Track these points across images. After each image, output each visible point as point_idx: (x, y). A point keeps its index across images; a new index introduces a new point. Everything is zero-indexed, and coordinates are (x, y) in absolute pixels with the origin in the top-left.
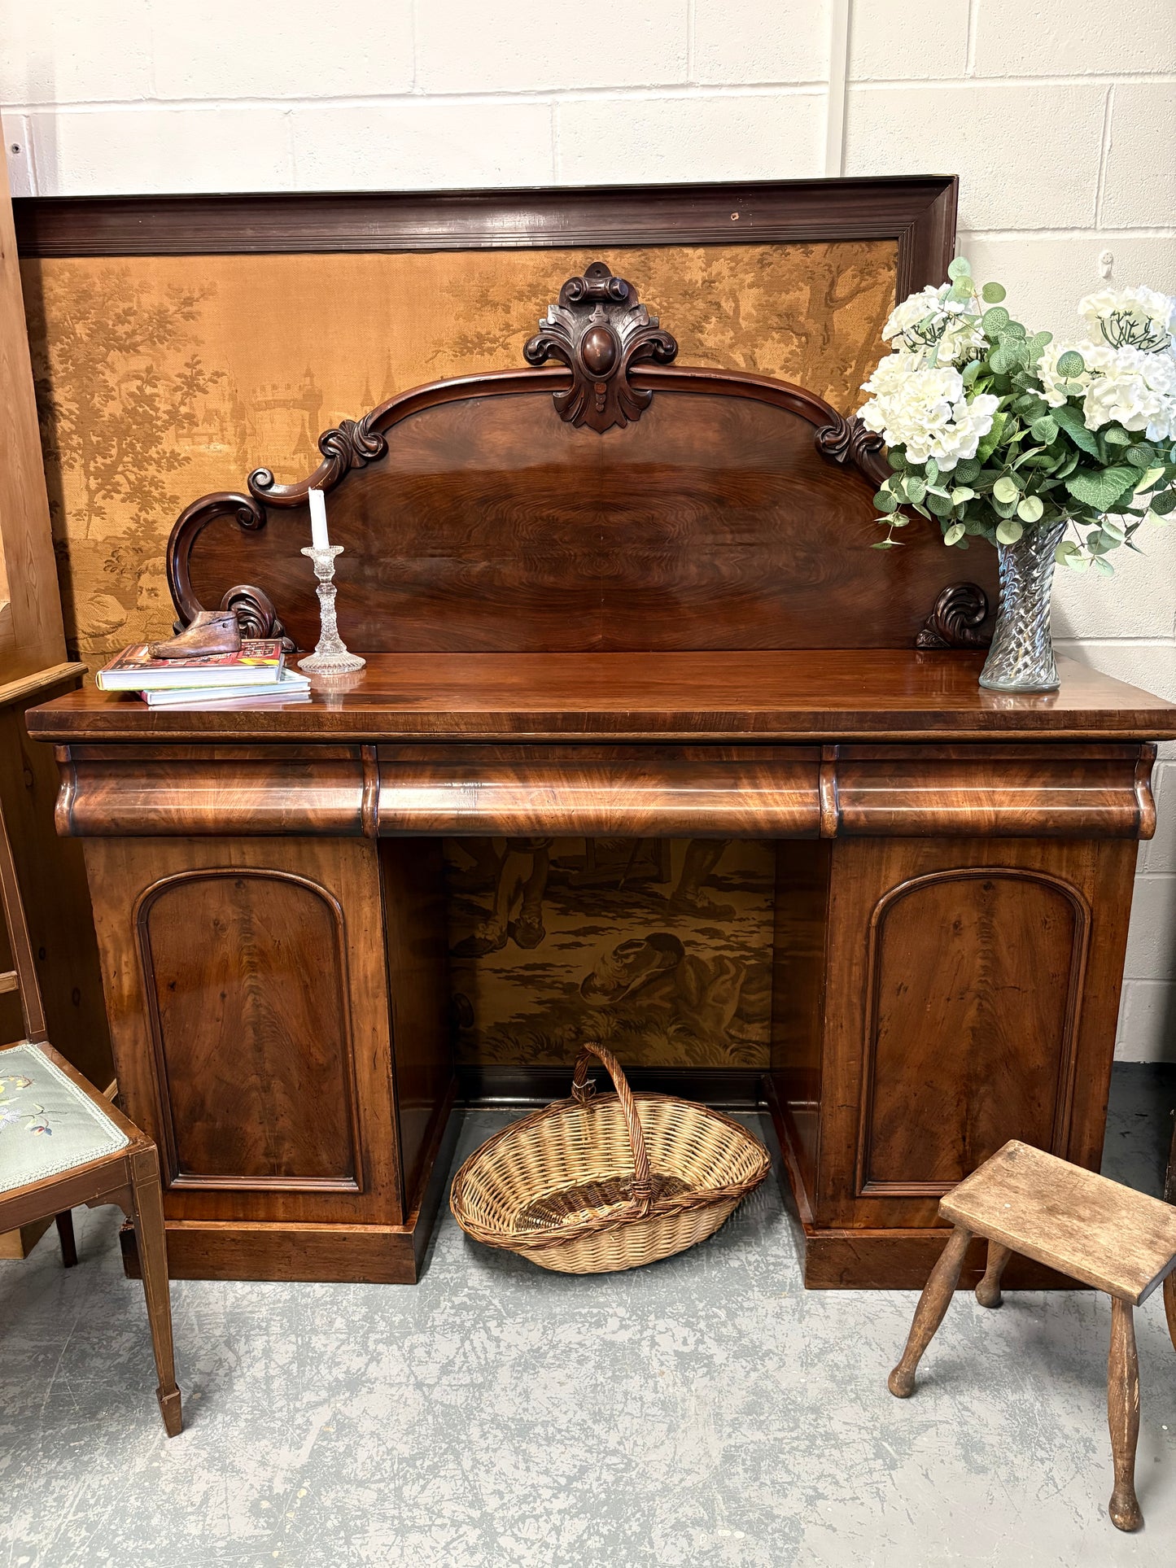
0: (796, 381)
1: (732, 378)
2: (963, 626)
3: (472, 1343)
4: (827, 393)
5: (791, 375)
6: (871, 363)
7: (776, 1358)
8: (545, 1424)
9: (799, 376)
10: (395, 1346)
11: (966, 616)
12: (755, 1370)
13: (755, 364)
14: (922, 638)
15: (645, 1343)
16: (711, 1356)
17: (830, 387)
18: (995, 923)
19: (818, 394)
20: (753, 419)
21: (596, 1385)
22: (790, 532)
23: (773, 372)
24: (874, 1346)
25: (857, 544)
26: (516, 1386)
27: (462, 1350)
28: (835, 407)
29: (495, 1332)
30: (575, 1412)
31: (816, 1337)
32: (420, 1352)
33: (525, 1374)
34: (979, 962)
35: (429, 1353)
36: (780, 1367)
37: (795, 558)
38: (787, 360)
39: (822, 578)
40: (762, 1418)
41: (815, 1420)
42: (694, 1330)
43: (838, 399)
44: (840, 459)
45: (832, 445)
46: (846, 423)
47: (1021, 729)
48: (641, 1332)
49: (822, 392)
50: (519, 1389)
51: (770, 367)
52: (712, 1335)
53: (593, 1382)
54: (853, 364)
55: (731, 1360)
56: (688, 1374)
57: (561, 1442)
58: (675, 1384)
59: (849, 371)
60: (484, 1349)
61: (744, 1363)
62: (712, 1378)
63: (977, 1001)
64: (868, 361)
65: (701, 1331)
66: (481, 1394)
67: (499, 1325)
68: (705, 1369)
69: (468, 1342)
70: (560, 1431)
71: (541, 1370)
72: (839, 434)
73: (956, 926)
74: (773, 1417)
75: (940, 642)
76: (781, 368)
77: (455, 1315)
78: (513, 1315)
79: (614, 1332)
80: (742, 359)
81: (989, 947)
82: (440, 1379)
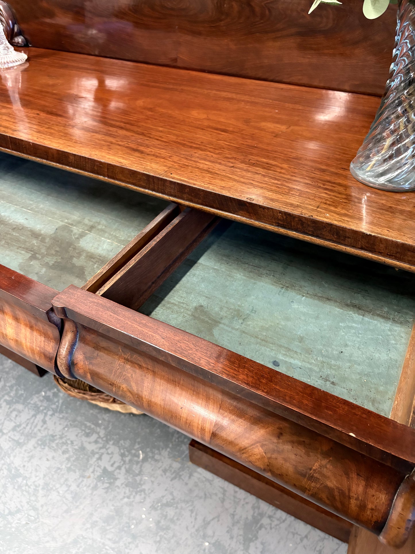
3: (34, 420)
7: (143, 496)
8: (25, 478)
10: (8, 406)
12: (128, 497)
15: (97, 456)
16: (116, 479)
21: (59, 468)
24: (194, 514)
26: (31, 451)
27: (28, 421)
29: (47, 419)
30: (40, 479)
31: (172, 494)
32: (14, 414)
33: (39, 447)
35: (16, 416)
36: (141, 502)
40: (108, 528)
41: (129, 543)
42: (122, 460)
48: (100, 448)
50: (31, 454)
52: (127, 466)
53: (59, 466)
55: (124, 486)
56: (99, 484)
57: (22, 491)
58: (89, 486)
60: (37, 424)
61: (127, 491)
62: (106, 492)
65: (125, 462)
66: (16, 449)
67: (52, 415)
68: (108, 485)
69: (34, 418)
70: (27, 485)
71: (47, 448)
74: (113, 530)
77: (41, 401)
78: (61, 412)
79: (90, 443)
82: (9, 432)
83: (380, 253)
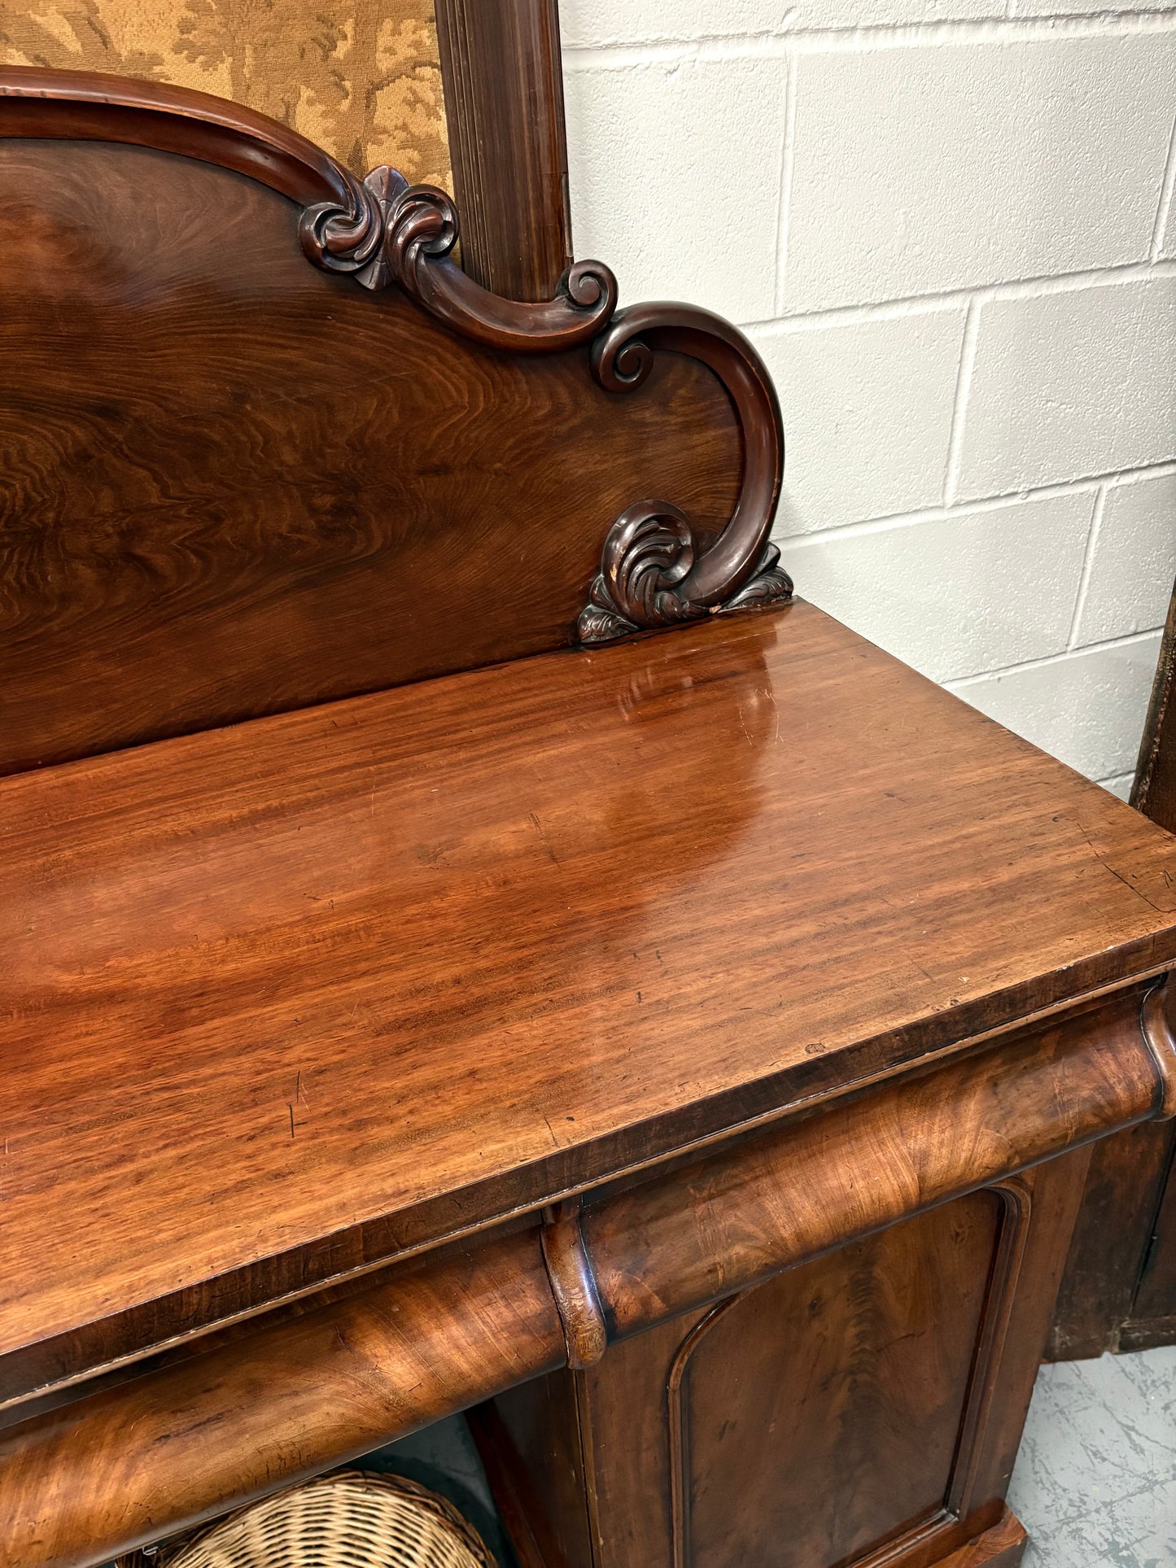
0: (218, 83)
1: (51, 92)
2: (657, 589)
4: (301, 108)
5: (206, 66)
6: (388, 25)
9: (224, 69)
11: (662, 569)
13: (105, 41)
14: (591, 624)
17: (306, 93)
18: (878, 1271)
19: (277, 112)
20: (136, 197)
22: (289, 457)
23: (156, 60)
25: (435, 460)
28: (327, 145)
34: (852, 1331)
37: (313, 511)
38: (185, 27)
39: (378, 543)
43: (330, 123)
44: (370, 281)
45: (341, 251)
46: (369, 194)
47: (974, 1033)
49: (289, 108)
51: (146, 47)
54: (348, 28)
59: (342, 49)
63: (849, 1380)
64: (379, 22)
72: (352, 225)
73: (813, 1306)
75: (622, 626)
76: (177, 49)
80: (68, 29)
81: (867, 1306)
83: (1087, 988)
